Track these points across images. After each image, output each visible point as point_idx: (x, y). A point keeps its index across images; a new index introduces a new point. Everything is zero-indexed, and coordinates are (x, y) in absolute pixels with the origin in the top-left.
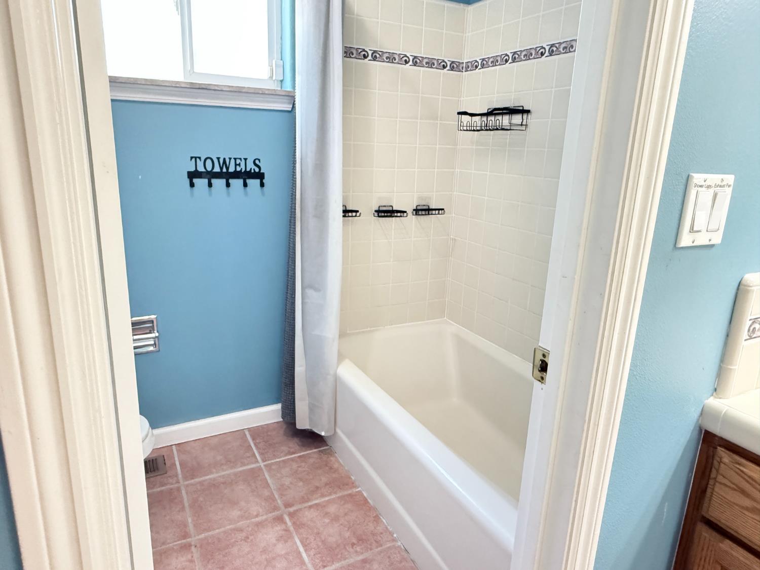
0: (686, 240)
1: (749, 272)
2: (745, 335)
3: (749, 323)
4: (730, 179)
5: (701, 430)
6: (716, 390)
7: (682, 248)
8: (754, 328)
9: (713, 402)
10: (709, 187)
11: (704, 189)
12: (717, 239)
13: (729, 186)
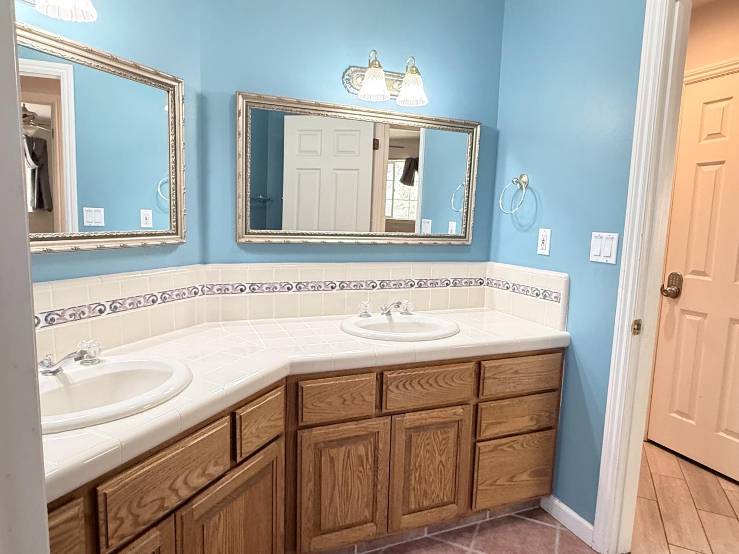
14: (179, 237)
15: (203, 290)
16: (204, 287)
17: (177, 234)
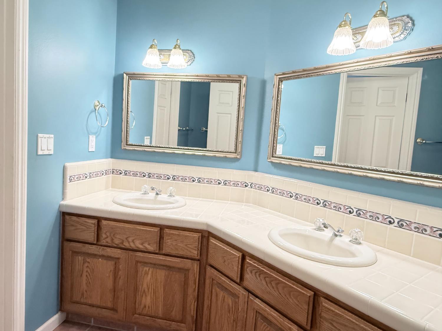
0: (40, 152)
1: (67, 163)
2: (68, 181)
3: (69, 177)
4: (52, 136)
5: (60, 212)
6: (63, 199)
7: (40, 155)
8: (71, 179)
9: (63, 202)
10: (45, 138)
11: (43, 138)
12: (52, 152)
13: (52, 138)
14: (236, 154)
15: (252, 185)
16: (252, 184)
17: (236, 153)
